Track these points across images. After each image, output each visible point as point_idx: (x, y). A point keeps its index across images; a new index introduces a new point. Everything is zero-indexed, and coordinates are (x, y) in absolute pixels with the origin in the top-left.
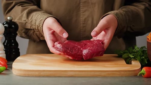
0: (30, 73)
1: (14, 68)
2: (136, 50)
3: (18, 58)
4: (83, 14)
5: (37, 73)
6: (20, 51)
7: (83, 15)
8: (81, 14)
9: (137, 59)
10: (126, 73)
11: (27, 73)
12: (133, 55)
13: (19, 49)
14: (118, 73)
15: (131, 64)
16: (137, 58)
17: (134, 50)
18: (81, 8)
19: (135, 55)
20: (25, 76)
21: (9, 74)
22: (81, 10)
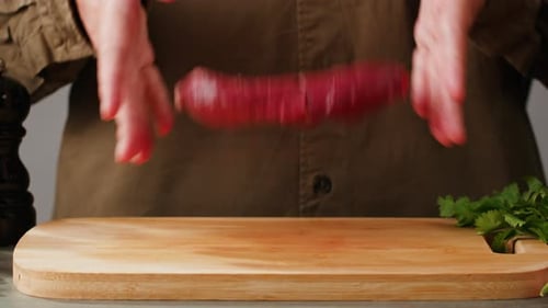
0: (92, 287)
1: (23, 267)
2: (534, 197)
3: (31, 233)
4: (309, 36)
5: (120, 287)
6: (35, 205)
7: (310, 40)
8: (300, 36)
9: (538, 232)
10: (490, 285)
11: (78, 286)
12: (522, 217)
13: (30, 198)
14: (458, 286)
15: (513, 252)
16: (536, 227)
17: (526, 198)
18: (299, 9)
19: (528, 219)
20: (70, 299)
21: (4, 293)
22: (299, 17)
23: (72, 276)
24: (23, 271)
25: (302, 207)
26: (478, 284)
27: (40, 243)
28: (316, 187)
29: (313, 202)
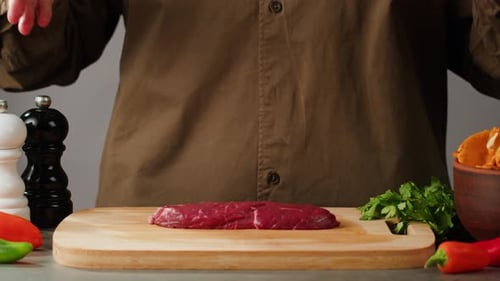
0: (108, 260)
3: (68, 219)
5: (128, 260)
6: (72, 199)
10: (390, 258)
11: (97, 260)
13: (68, 194)
14: (366, 259)
15: (406, 233)
20: (91, 268)
23: (93, 253)
24: (60, 248)
25: (259, 194)
26: (380, 258)
27: (74, 227)
28: (269, 180)
29: (267, 191)
